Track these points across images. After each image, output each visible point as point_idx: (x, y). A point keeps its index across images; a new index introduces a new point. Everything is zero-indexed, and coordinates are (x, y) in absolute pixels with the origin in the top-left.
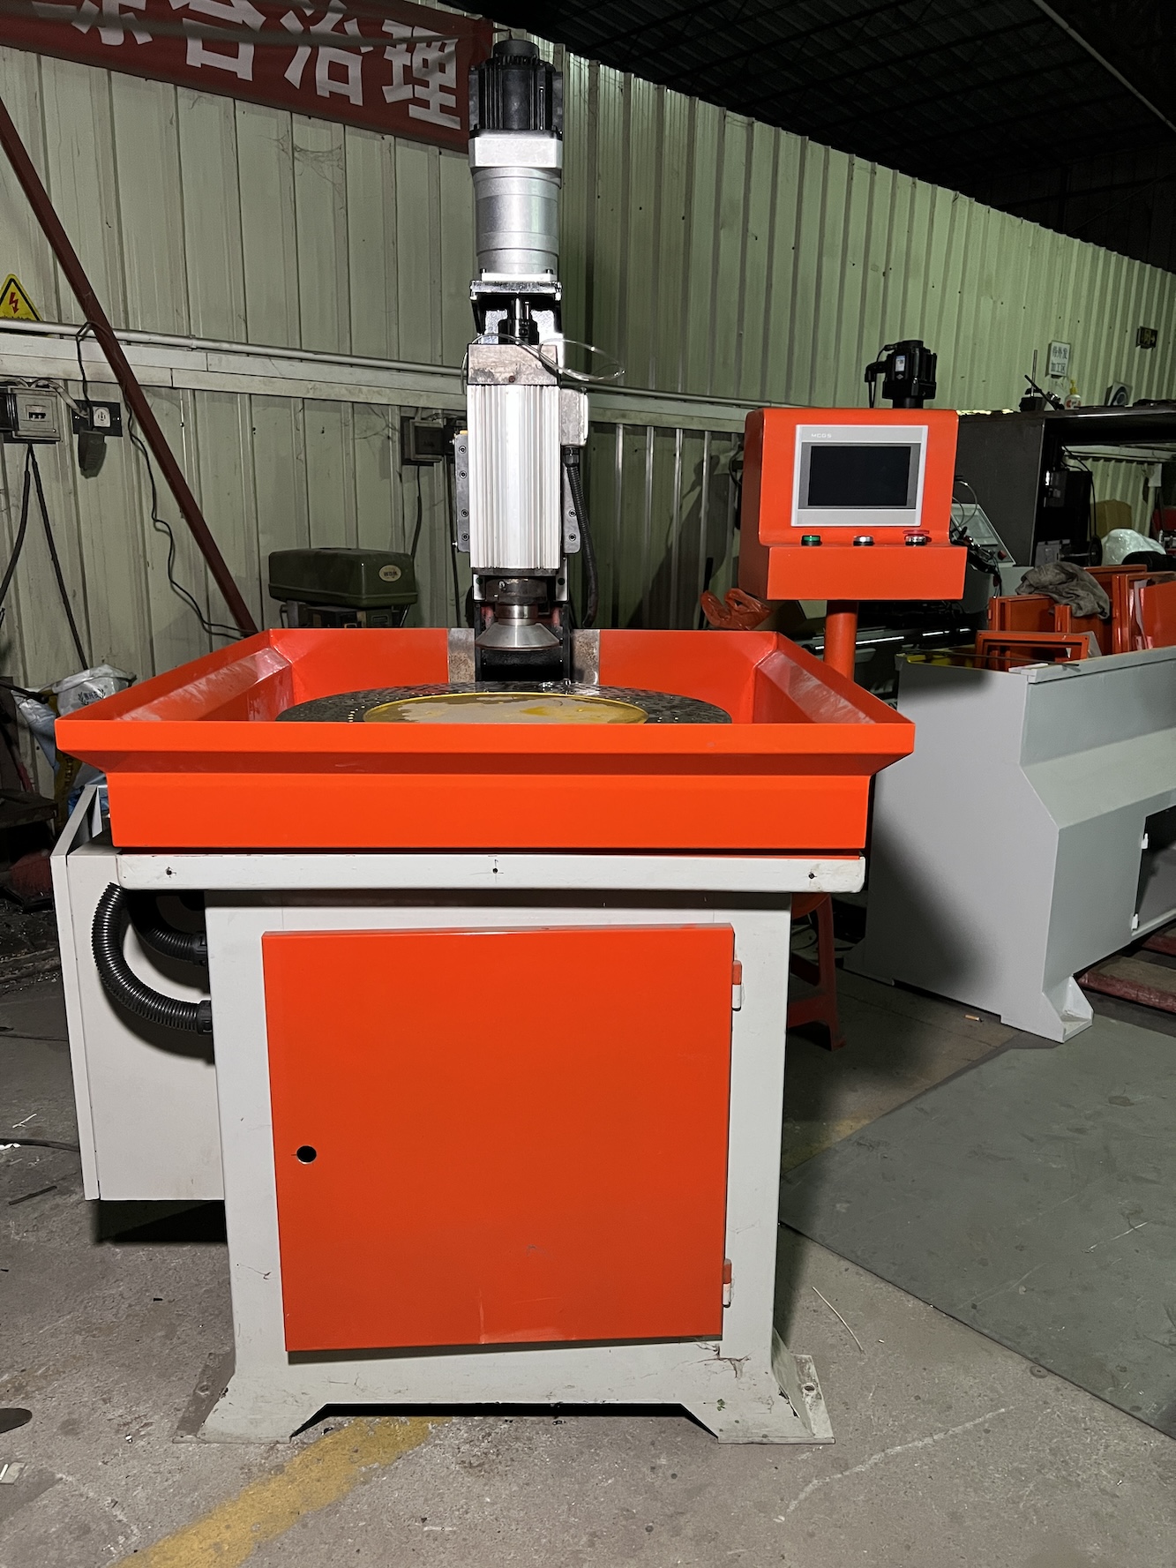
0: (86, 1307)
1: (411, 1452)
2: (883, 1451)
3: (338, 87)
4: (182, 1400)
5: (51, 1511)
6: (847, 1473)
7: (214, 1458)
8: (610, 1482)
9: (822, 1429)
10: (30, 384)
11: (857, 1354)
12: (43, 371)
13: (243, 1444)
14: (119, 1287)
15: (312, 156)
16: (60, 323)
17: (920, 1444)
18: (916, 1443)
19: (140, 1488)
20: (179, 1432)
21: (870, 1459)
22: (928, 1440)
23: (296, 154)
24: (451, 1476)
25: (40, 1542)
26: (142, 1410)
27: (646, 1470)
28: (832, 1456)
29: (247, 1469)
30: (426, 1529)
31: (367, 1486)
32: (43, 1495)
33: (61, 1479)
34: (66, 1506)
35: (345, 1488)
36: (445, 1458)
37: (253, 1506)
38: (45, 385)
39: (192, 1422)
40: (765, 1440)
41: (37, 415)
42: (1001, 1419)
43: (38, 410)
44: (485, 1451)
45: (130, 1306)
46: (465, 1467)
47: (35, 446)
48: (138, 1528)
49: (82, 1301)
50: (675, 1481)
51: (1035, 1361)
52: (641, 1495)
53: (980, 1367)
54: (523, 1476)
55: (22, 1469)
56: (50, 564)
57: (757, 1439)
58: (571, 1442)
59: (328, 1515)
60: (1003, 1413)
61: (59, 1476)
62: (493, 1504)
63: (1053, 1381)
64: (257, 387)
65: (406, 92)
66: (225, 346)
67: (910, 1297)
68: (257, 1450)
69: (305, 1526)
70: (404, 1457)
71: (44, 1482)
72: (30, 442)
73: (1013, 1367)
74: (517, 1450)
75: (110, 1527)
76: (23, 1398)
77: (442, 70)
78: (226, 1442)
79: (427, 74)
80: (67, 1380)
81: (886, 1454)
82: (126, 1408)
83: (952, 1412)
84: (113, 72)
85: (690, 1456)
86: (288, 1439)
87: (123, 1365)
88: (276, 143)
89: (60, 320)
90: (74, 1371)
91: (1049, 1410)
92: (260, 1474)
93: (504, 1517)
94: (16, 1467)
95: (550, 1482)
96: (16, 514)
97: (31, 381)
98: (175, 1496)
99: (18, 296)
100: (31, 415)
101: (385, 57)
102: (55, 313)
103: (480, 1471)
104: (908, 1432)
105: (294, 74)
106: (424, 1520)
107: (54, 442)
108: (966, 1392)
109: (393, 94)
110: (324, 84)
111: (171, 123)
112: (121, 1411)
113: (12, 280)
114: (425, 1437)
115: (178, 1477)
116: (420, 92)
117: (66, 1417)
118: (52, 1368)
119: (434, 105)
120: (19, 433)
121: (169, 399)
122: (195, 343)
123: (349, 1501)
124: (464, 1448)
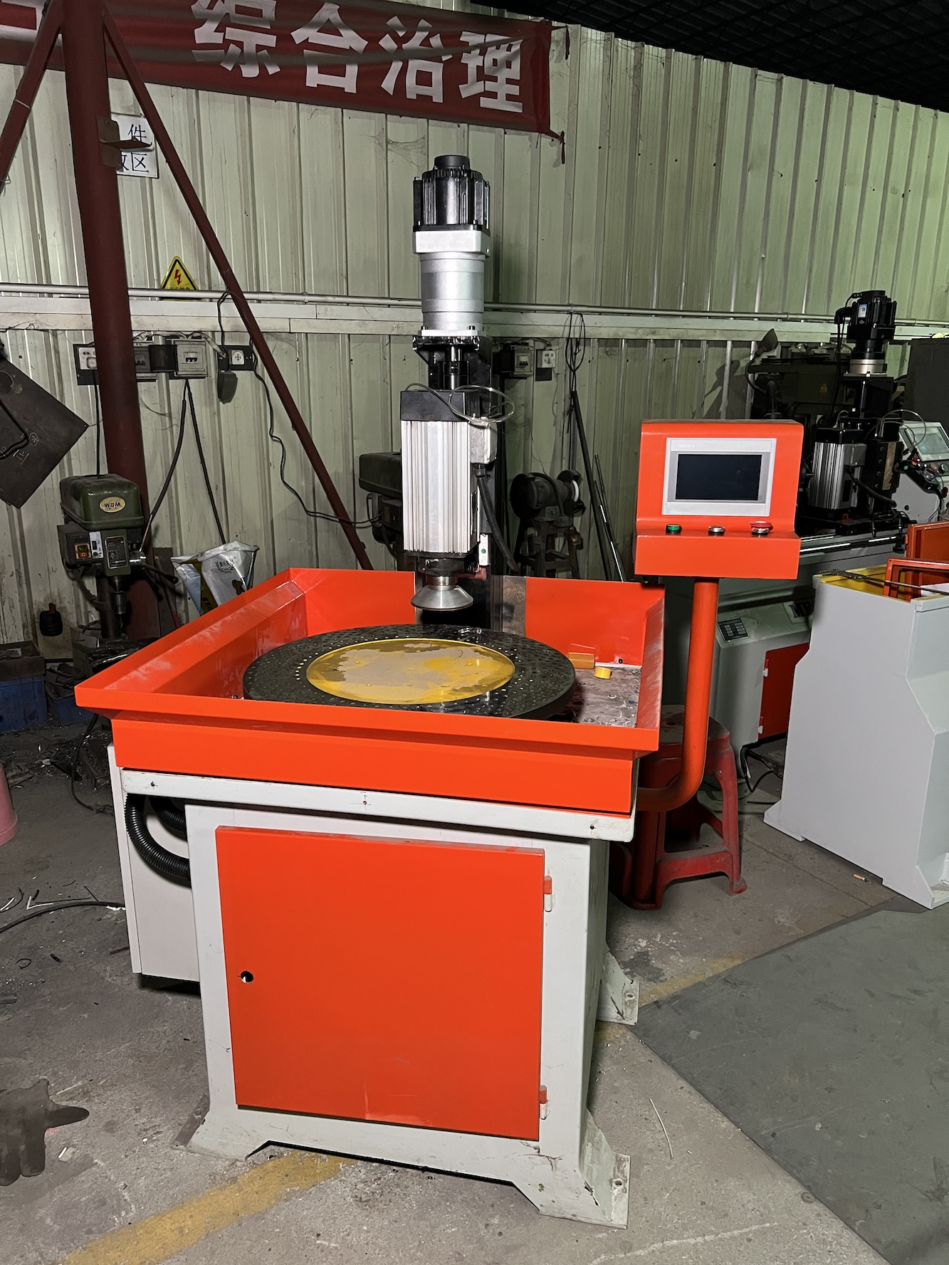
0: (140, 1039)
1: (323, 1182)
2: (662, 1242)
3: (424, 90)
4: (184, 1119)
5: (86, 1186)
6: (629, 1255)
7: (195, 1164)
8: (453, 1230)
9: (618, 1216)
10: (187, 336)
11: (668, 1159)
12: (197, 326)
13: (215, 1157)
14: (164, 1026)
15: (402, 146)
16: (210, 291)
17: (692, 1241)
18: (689, 1240)
19: (143, 1178)
20: (176, 1142)
21: (649, 1247)
22: (700, 1239)
23: (389, 146)
24: (346, 1206)
25: (74, 1206)
26: (158, 1121)
27: (482, 1226)
28: (622, 1240)
29: (213, 1175)
30: (318, 1242)
31: (288, 1203)
32: (83, 1173)
33: (97, 1163)
34: (95, 1183)
35: (273, 1202)
36: (345, 1191)
37: (210, 1204)
38: (198, 336)
39: (185, 1137)
40: (574, 1218)
41: (191, 359)
42: (763, 1232)
43: (192, 356)
44: (374, 1191)
45: (168, 1042)
46: (357, 1201)
47: (191, 382)
48: (135, 1207)
49: (139, 1034)
50: (500, 1238)
51: (809, 1188)
52: (472, 1244)
53: (762, 1186)
54: (395, 1214)
55: (74, 1152)
56: (200, 466)
57: (569, 1217)
58: (434, 1195)
59: (257, 1219)
60: (766, 1227)
61: (96, 1161)
62: (368, 1232)
63: (817, 1207)
64: (354, 328)
65: (479, 88)
66: (330, 299)
67: (725, 1119)
68: (223, 1164)
69: (240, 1225)
70: (318, 1186)
71: (86, 1163)
72: (187, 378)
73: (787, 1190)
74: (396, 1194)
75: (119, 1204)
76: (87, 1101)
77: (509, 65)
78: (205, 1154)
79: (495, 71)
80: (116, 1092)
81: (663, 1244)
82: (148, 1118)
83: (726, 1220)
84: (251, 98)
85: (517, 1220)
86: (244, 1159)
87: (154, 1086)
88: (373, 139)
89: (210, 287)
90: (123, 1085)
91: (805, 1231)
92: (220, 1182)
93: (372, 1244)
94: (71, 1150)
95: (412, 1222)
96: (176, 430)
97: (189, 333)
98: (164, 1187)
99: (181, 272)
100: (187, 359)
101: (462, 61)
102: (206, 282)
103: (366, 1206)
104: (687, 1230)
105: (389, 84)
106: (318, 1235)
107: (204, 378)
108: (743, 1206)
109: (466, 91)
110: (413, 88)
111: (294, 132)
112: (144, 1120)
113: (177, 261)
114: (335, 1173)
115: (169, 1174)
116: (490, 86)
117: (110, 1119)
118: (109, 1081)
119: (501, 96)
120: (179, 373)
121: (289, 341)
122: (307, 298)
123: (273, 1212)
124: (360, 1186)
